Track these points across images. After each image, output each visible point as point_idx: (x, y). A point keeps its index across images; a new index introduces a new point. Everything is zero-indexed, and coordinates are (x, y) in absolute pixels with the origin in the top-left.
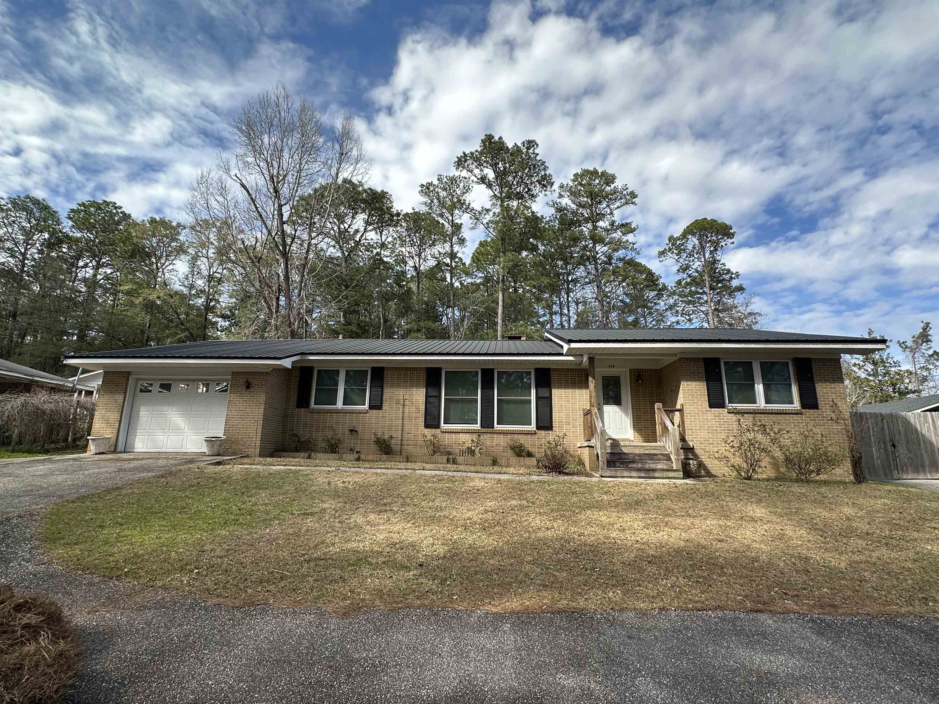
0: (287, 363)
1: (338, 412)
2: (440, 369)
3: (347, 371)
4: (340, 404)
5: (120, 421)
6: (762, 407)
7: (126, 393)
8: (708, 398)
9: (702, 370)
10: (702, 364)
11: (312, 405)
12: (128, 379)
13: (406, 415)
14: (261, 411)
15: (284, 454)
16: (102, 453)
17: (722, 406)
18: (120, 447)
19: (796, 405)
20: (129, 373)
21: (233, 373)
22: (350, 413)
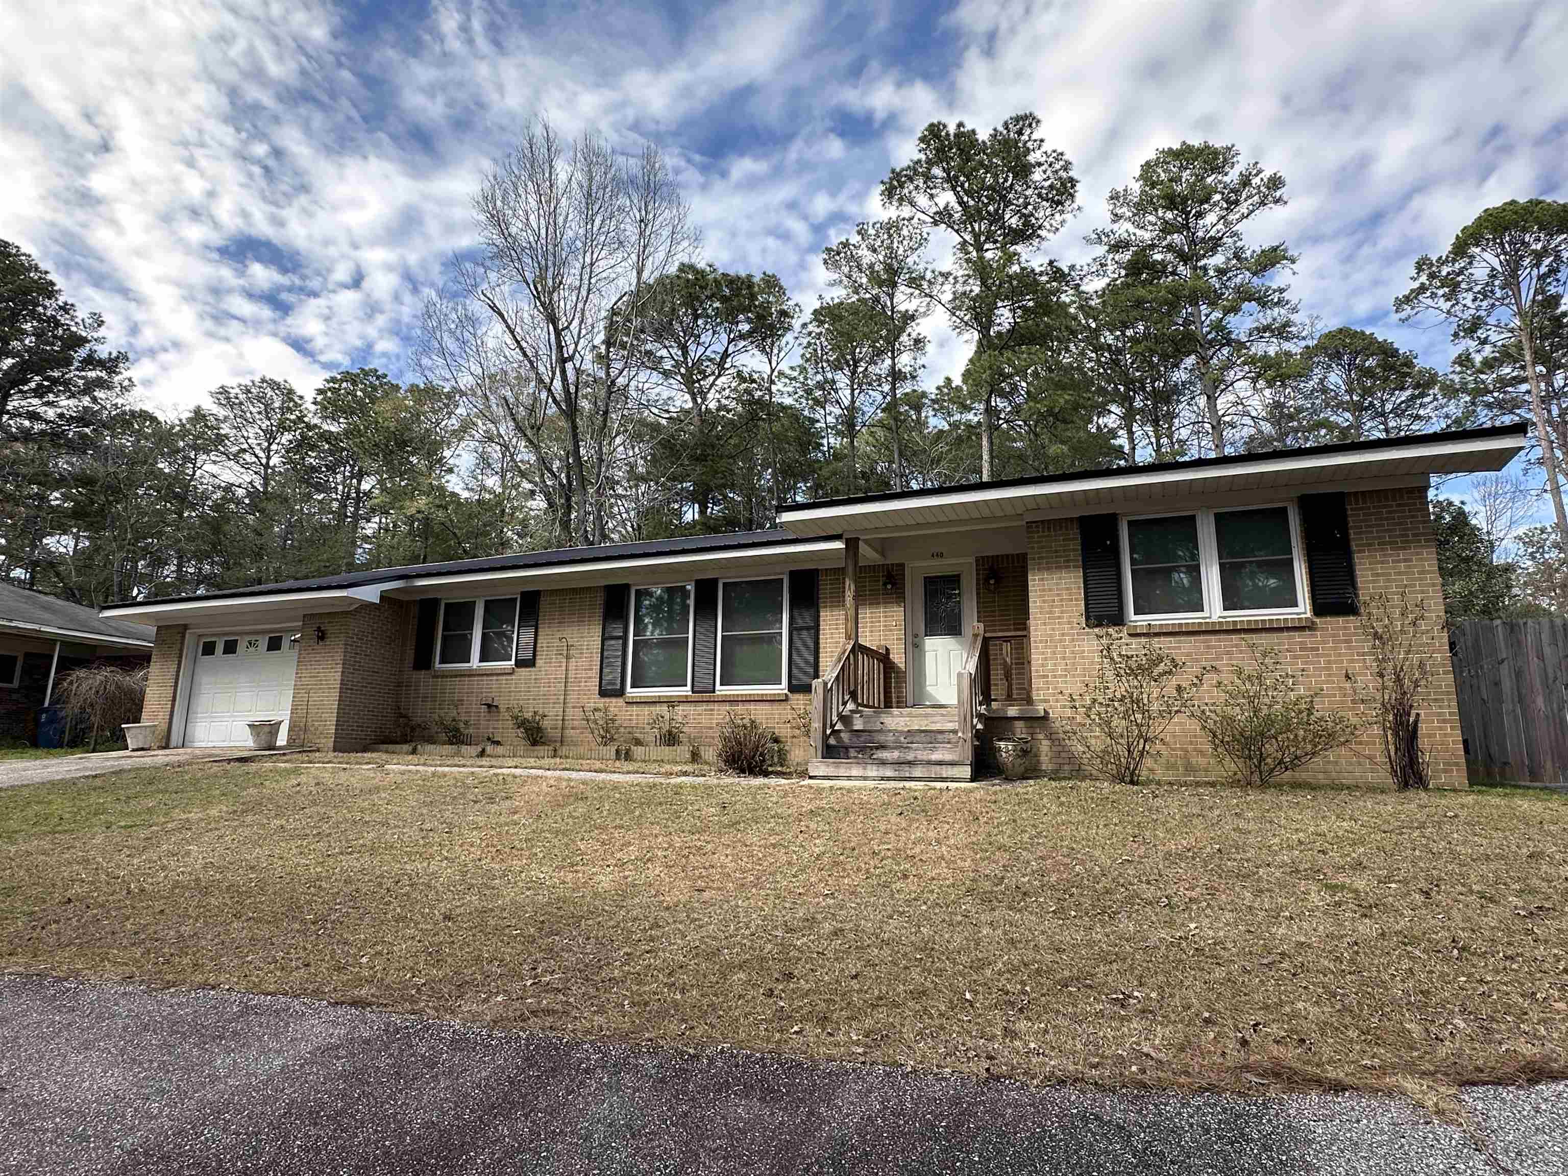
0: (370, 594)
1: (471, 674)
2: (627, 587)
3: (486, 602)
4: (475, 662)
5: (174, 700)
6: (1215, 619)
7: (181, 657)
8: (1086, 605)
9: (1076, 545)
10: (1075, 532)
11: (437, 665)
12: (183, 637)
13: (571, 674)
14: (338, 676)
15: (391, 747)
16: (142, 749)
17: (1118, 620)
18: (175, 738)
19: (1304, 608)
20: (185, 627)
21: (304, 616)
22: (487, 675)
